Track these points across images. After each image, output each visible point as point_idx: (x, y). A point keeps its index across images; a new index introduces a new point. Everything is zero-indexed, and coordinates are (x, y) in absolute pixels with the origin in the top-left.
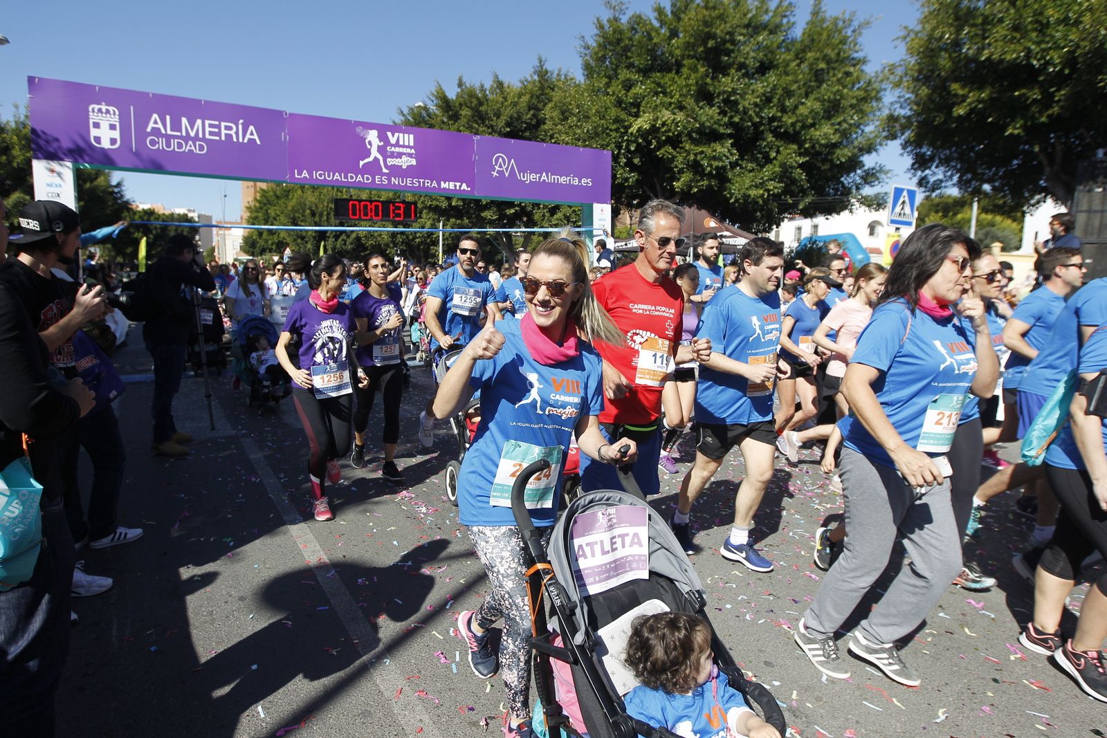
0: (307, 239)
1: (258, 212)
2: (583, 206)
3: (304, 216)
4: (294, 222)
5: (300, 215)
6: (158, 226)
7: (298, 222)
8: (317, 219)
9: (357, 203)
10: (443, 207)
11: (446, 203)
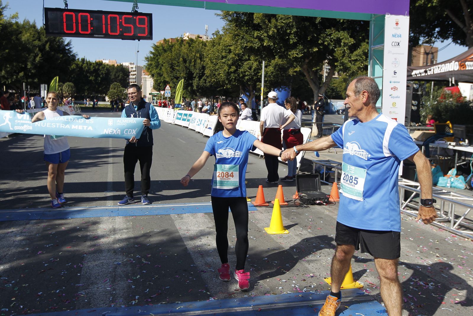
1: (152, 61)
2: (371, 20)
3: (178, 62)
4: (172, 67)
5: (176, 62)
6: (104, 72)
7: (174, 67)
8: (187, 65)
9: (73, 14)
10: (256, 48)
11: (258, 44)
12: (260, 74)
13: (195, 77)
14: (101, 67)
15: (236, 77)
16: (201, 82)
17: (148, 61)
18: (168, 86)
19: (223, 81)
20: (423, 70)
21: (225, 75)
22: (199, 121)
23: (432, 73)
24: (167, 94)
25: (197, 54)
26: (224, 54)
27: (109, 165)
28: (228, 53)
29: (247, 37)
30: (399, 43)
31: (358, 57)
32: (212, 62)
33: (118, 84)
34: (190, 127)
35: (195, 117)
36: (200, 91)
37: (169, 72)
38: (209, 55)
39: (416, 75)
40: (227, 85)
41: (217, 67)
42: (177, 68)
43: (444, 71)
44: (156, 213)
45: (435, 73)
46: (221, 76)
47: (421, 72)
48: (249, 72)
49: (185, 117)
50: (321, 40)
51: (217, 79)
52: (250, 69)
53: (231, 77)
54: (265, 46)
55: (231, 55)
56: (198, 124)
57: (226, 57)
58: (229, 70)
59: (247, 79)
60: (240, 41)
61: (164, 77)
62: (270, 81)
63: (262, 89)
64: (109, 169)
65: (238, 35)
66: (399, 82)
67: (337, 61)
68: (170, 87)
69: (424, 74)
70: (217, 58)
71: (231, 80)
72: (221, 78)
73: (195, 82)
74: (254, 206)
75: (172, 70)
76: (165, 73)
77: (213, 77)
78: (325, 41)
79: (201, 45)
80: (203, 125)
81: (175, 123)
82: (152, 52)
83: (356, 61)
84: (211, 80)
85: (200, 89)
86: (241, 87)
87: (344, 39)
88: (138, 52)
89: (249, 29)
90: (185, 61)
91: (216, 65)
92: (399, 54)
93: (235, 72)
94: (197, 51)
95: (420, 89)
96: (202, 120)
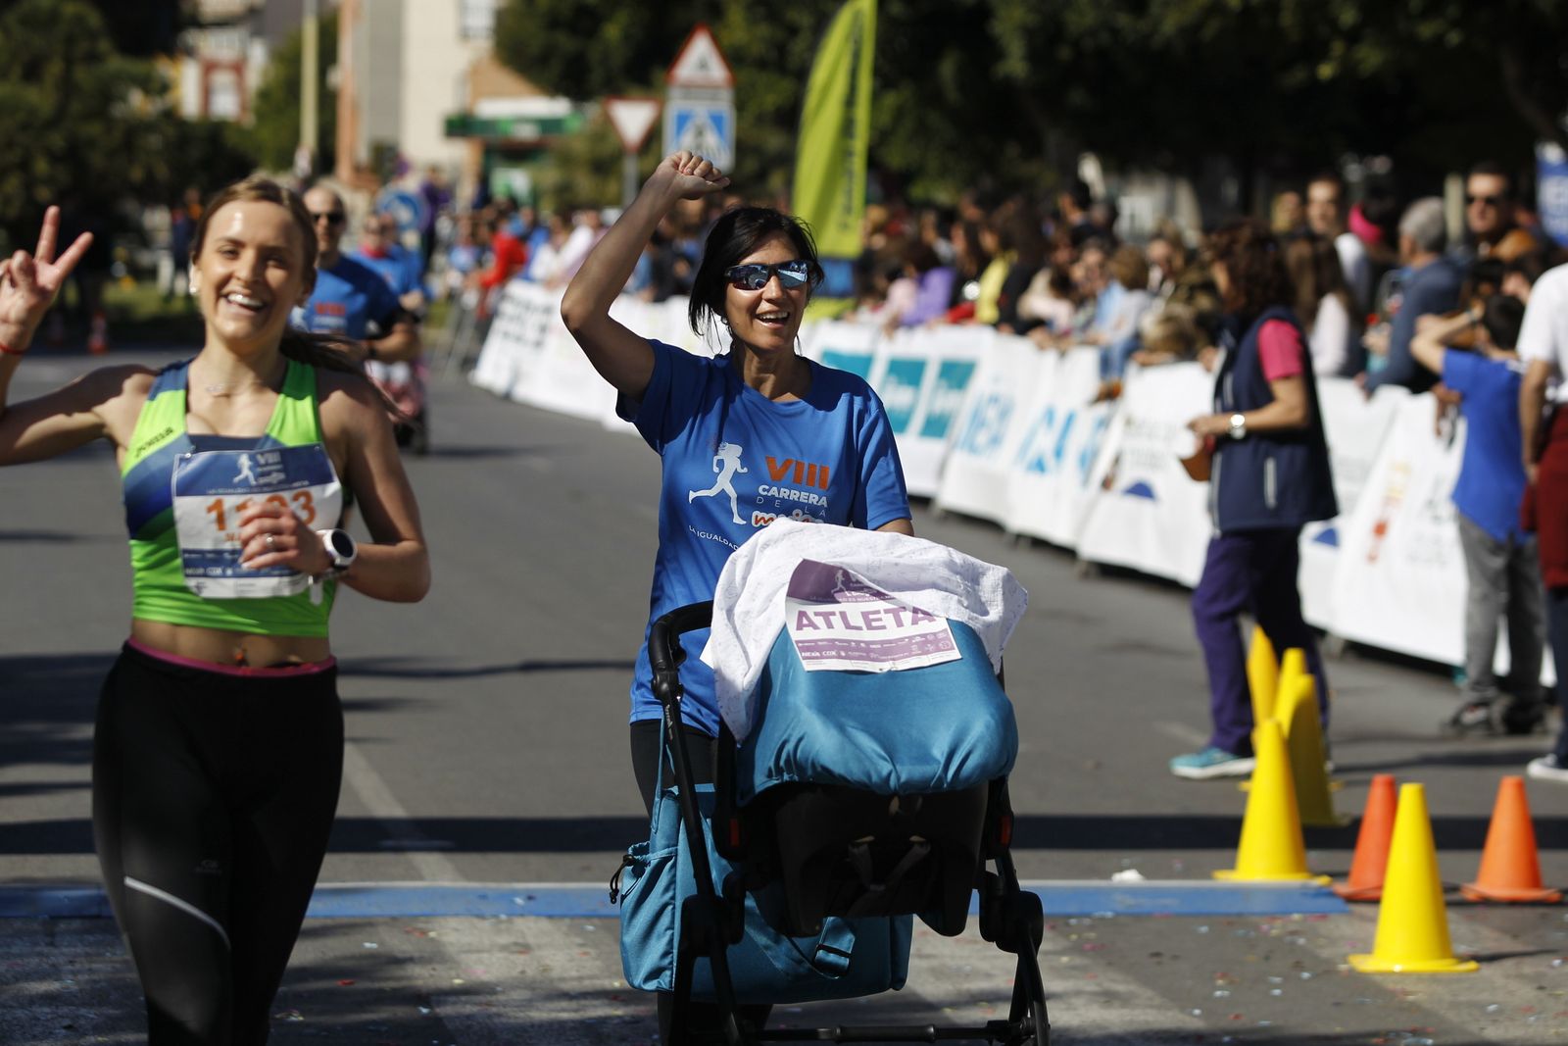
18: (702, 44)
22: (1038, 428)
24: (687, 141)
34: (949, 493)
40: (1353, 37)
49: (899, 398)
56: (1032, 455)
68: (733, 58)
80: (1083, 461)
86: (1511, 70)
96: (1070, 420)
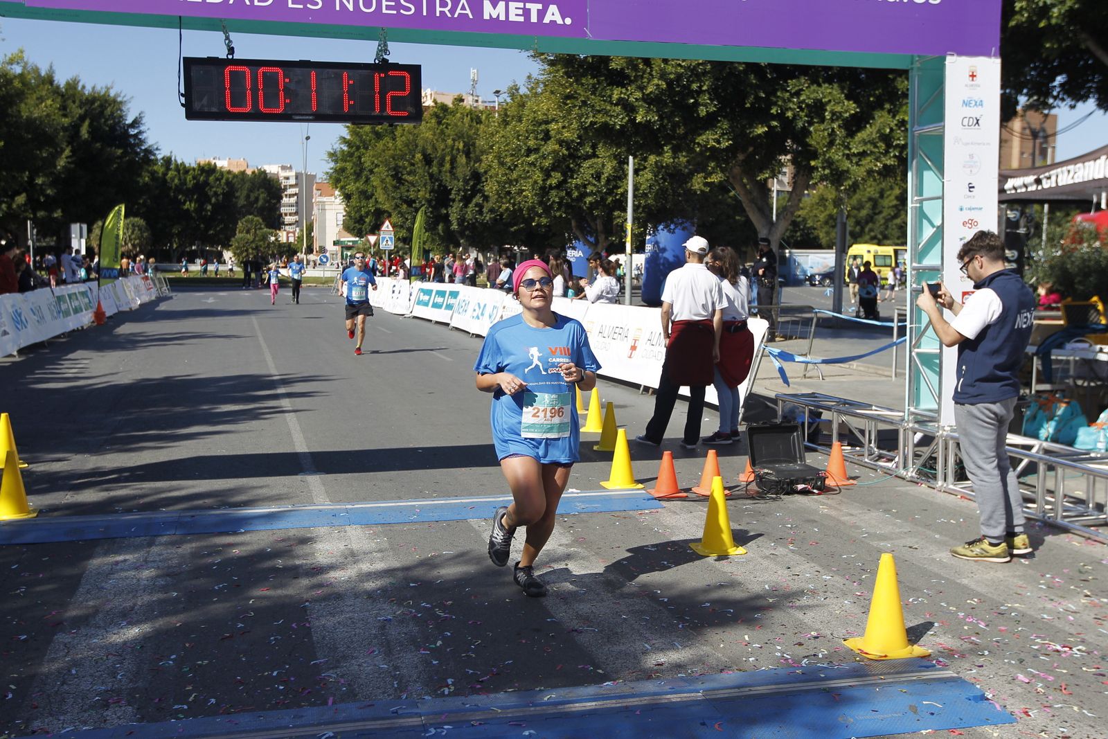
0: (417, 205)
1: (346, 161)
2: (912, 69)
3: (413, 165)
4: (397, 177)
5: (406, 164)
6: (220, 191)
7: (403, 175)
8: (435, 169)
9: (246, 69)
10: (618, 127)
11: (623, 118)
12: (620, 191)
13: (454, 200)
14: (211, 178)
15: (562, 199)
16: (469, 210)
17: (336, 161)
18: (387, 223)
19: (532, 209)
20: (1031, 179)
21: (536, 194)
22: (477, 308)
23: (1054, 185)
24: (385, 243)
25: (457, 143)
26: (531, 143)
27: (287, 414)
28: (542, 139)
29: (594, 100)
30: (978, 120)
31: (869, 146)
32: (502, 164)
33: (255, 219)
34: (453, 324)
35: (466, 299)
36: (467, 233)
37: (390, 188)
38: (493, 145)
39: (1015, 188)
40: (540, 216)
41: (515, 175)
42: (410, 178)
43: (1081, 180)
44: (436, 516)
45: (1060, 184)
46: (526, 197)
47: (1026, 183)
48: (595, 185)
49: (440, 300)
50: (779, 106)
51: (514, 205)
52: (598, 176)
53: (549, 199)
54: (640, 123)
55: (551, 146)
56: (475, 314)
57: (537, 150)
58: (543, 180)
59: (591, 203)
60: (576, 111)
61: (377, 202)
62: (644, 207)
63: (629, 226)
64: (291, 425)
65: (569, 97)
66: (981, 209)
67: (815, 155)
68: (393, 225)
69: (1033, 188)
70: (516, 153)
71: (551, 207)
72: (526, 202)
73: (454, 213)
74: (655, 499)
75: (397, 182)
76: (379, 190)
77: (504, 200)
78: (787, 109)
79: (467, 120)
80: (490, 317)
81: (414, 314)
82: (344, 138)
83: (863, 154)
84: (500, 207)
85: (467, 228)
86: (573, 223)
87: (833, 103)
88: (308, 138)
89: (599, 83)
90: (428, 160)
91: (512, 171)
92: (979, 144)
93: (559, 186)
94: (460, 136)
95: (1022, 222)
96: (485, 306)
